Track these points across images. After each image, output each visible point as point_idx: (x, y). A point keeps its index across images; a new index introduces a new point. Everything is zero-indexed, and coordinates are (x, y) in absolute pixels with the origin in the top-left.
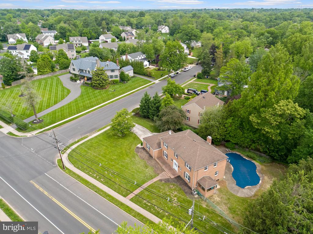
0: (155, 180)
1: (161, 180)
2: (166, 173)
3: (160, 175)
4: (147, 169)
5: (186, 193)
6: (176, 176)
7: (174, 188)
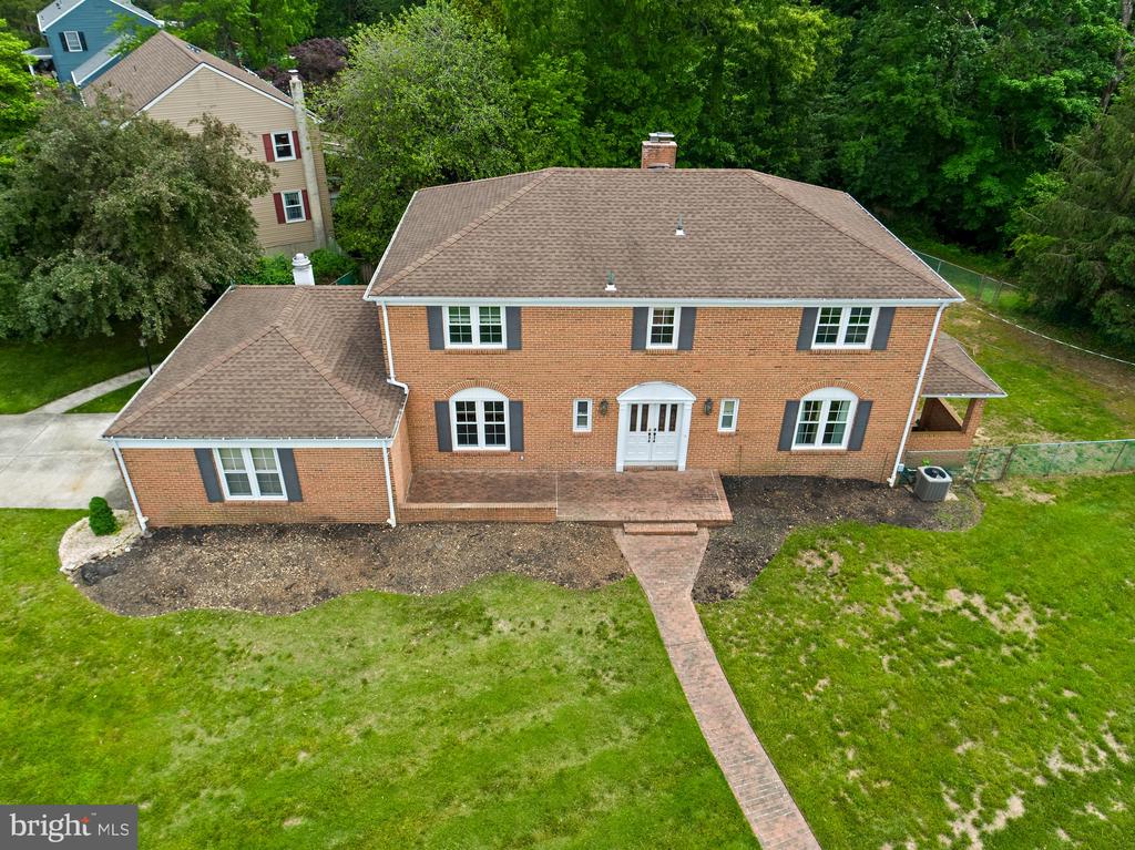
0: (682, 625)
1: (709, 594)
2: (647, 528)
3: (639, 570)
4: (502, 625)
5: (904, 521)
6: (720, 490)
7: (834, 557)
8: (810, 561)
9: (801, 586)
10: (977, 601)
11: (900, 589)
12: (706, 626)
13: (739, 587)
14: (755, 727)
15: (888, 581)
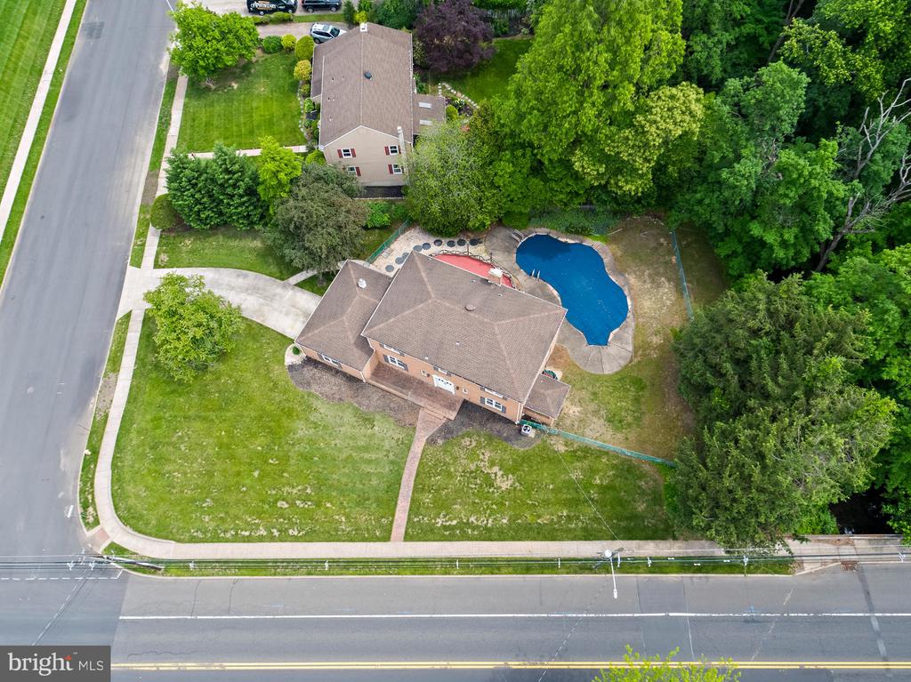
0: (418, 447)
1: (431, 441)
2: (429, 412)
3: (419, 425)
7: (474, 444)
8: (466, 441)
9: (456, 449)
10: (500, 473)
11: (482, 461)
12: (424, 451)
13: (440, 442)
14: (415, 481)
15: (481, 457)
